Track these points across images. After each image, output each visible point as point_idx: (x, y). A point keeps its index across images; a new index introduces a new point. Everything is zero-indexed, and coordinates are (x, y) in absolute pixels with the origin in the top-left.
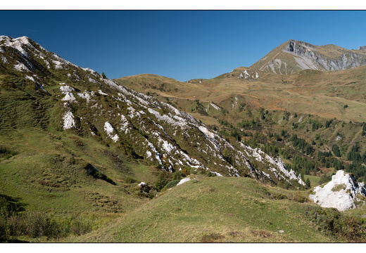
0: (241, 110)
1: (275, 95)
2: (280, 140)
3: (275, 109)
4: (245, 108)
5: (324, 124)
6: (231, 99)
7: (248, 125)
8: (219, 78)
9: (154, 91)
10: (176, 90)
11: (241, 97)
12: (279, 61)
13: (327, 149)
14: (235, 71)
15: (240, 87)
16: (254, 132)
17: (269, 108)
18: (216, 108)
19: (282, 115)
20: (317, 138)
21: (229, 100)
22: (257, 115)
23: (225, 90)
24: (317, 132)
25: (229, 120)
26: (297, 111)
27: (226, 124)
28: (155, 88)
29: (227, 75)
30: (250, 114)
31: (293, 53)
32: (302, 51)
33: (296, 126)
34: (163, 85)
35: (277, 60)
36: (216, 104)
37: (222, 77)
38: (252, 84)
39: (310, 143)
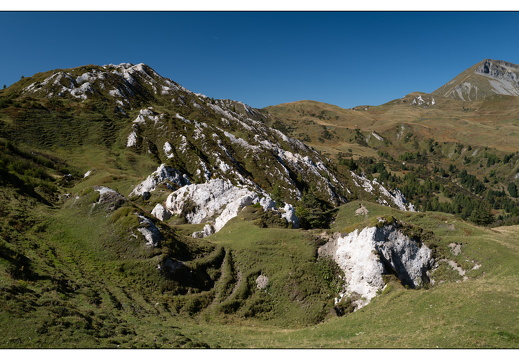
0: (406, 141)
1: (450, 125)
2: (446, 176)
3: (447, 140)
4: (412, 138)
5: (502, 158)
6: (397, 128)
7: (411, 158)
8: (387, 104)
9: (311, 119)
10: (337, 118)
11: (408, 126)
12: (468, 85)
13: (502, 187)
14: (407, 96)
15: (410, 115)
16: (417, 166)
17: (440, 140)
18: (378, 138)
19: (454, 147)
20: (492, 175)
21: (393, 129)
22: (424, 146)
23: (392, 118)
24: (492, 168)
25: (391, 152)
26: (473, 143)
27: (387, 156)
28: (313, 115)
29: (398, 102)
30: (417, 145)
31: (488, 75)
32: (500, 72)
33: (468, 161)
34: (323, 112)
35: (466, 84)
36: (378, 134)
37: (392, 103)
38: (426, 111)
39: (482, 180)
